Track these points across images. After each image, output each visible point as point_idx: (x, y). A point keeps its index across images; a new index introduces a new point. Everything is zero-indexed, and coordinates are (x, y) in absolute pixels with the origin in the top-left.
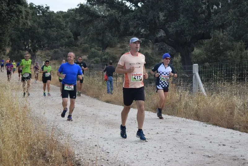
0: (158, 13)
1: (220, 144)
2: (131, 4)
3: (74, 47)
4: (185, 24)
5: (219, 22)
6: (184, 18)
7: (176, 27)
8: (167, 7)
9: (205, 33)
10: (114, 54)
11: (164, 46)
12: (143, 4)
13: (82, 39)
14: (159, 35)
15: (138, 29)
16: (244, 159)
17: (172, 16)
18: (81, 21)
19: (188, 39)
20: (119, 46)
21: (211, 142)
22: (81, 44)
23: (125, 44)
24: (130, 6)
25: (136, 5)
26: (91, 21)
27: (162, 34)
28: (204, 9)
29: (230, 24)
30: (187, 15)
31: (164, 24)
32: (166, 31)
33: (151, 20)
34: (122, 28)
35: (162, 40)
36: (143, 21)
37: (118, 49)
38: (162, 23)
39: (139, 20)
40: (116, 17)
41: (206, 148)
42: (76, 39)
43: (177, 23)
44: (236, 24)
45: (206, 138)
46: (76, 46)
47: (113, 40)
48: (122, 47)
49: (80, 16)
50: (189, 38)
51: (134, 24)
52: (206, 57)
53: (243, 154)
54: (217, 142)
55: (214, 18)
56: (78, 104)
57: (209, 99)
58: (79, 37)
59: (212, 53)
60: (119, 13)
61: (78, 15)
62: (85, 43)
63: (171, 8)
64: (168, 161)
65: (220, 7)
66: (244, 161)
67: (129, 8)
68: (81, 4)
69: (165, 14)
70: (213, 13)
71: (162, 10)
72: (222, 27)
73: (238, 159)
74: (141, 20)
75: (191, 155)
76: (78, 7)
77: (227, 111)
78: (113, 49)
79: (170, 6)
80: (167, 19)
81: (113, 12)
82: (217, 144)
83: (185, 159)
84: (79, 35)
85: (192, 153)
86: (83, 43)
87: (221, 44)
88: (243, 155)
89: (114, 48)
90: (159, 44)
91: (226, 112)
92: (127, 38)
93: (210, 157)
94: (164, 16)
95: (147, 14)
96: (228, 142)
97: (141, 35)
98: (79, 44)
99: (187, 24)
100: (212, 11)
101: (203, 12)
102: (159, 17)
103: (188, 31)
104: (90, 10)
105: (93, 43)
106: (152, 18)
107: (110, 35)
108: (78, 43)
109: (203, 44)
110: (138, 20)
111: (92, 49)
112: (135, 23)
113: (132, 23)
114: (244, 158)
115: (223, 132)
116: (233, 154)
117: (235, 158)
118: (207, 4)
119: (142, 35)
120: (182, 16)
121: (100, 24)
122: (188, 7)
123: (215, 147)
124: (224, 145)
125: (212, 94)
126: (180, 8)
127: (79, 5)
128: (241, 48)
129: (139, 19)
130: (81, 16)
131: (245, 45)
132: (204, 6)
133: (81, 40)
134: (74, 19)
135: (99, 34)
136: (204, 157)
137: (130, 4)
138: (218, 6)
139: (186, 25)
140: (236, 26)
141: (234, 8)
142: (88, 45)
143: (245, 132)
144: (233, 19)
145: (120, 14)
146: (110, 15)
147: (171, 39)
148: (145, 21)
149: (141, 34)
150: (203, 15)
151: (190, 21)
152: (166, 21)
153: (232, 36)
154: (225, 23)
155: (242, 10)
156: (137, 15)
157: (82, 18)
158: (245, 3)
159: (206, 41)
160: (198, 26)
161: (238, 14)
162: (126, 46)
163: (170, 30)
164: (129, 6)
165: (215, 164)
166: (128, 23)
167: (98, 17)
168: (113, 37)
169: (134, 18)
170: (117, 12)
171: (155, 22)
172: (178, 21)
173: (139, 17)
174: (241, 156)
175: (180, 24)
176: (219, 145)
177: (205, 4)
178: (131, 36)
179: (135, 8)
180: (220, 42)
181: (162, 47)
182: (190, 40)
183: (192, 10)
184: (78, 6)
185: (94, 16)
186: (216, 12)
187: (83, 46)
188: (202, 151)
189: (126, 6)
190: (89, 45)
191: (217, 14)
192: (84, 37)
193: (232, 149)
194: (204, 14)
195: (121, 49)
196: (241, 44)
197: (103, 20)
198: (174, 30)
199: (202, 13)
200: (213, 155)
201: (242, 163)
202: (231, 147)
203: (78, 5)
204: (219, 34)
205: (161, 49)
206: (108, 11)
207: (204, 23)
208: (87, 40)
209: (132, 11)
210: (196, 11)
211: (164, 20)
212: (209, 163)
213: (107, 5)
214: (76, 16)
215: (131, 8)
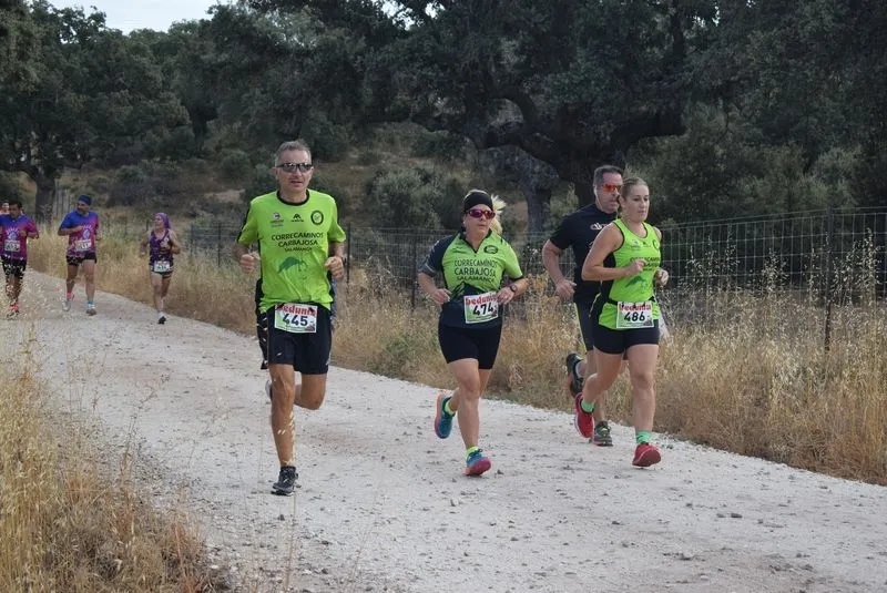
0: (498, 43)
1: (722, 511)
2: (402, 6)
3: (195, 159)
4: (593, 82)
5: (713, 77)
6: (588, 60)
7: (560, 90)
8: (530, 20)
9: (663, 113)
10: (338, 186)
11: (517, 159)
12: (442, 7)
13: (224, 131)
14: (499, 121)
15: (426, 97)
16: (808, 568)
17: (546, 52)
18: (221, 65)
19: (603, 135)
20: (354, 155)
21: (689, 505)
22: (218, 149)
23: (378, 151)
24: (396, 16)
25: (419, 13)
26: (255, 68)
27: (509, 114)
28: (659, 28)
29: (753, 82)
30: (601, 51)
31: (519, 82)
32: (525, 105)
33: (474, 66)
34: (367, 92)
35: (510, 137)
36: (443, 68)
37: (352, 168)
38: (510, 74)
39: (431, 64)
40: (345, 55)
41: (672, 528)
42: (201, 130)
43: (563, 78)
44: (773, 82)
45: (672, 489)
46: (199, 157)
47: (336, 136)
48: (365, 161)
49: (217, 48)
50: (605, 132)
51: (411, 79)
52: (665, 198)
53: (804, 550)
54: (712, 504)
55: (696, 59)
56: (213, 365)
57: (681, 350)
58: (210, 124)
59: (686, 184)
60: (356, 40)
61: (211, 44)
62: (234, 146)
63: (543, 23)
64: (539, 574)
65: (717, 22)
66: (806, 575)
67: (394, 22)
68: (220, 7)
69: (523, 45)
70: (691, 42)
71: (509, 31)
72: (725, 93)
73: (788, 566)
74: (436, 66)
75: (620, 552)
76: (210, 18)
77: (744, 393)
78: (333, 166)
79: (540, 18)
80: (528, 61)
81: (334, 35)
82: (713, 514)
83: (601, 567)
84: (214, 116)
85: (625, 546)
86: (227, 147)
87: (720, 151)
88: (802, 554)
89: (336, 165)
90: (497, 151)
91: (740, 398)
92: (384, 128)
93: (688, 559)
94: (517, 53)
95: (455, 44)
96: (749, 504)
97: (435, 119)
98: (212, 149)
99: (599, 81)
100: (687, 35)
101: (657, 41)
102: (498, 57)
103: (602, 107)
104: (254, 29)
105: (260, 146)
106: (477, 61)
107: (322, 116)
108: (209, 145)
109: (654, 153)
110: (425, 65)
111: (258, 167)
112: (415, 77)
113: (403, 76)
114: (807, 561)
115: (731, 470)
116: (767, 548)
117: (774, 562)
118: (672, 11)
119: (438, 119)
120: (581, 52)
121: (288, 78)
122: (602, 23)
123: (704, 523)
124: (735, 516)
125: (691, 333)
126: (576, 24)
127: (214, 11)
128: (790, 170)
129: (429, 62)
130: (220, 49)
131: (804, 156)
132: (658, 19)
133: (218, 133)
134: (195, 59)
135: (287, 114)
136: (665, 559)
137: (396, 9)
138: (708, 17)
139: (597, 85)
140: (776, 90)
141: (764, 28)
142: (242, 153)
143: (809, 469)
144: (764, 66)
145: (362, 43)
146: (326, 48)
147: (541, 132)
148: (449, 70)
149: (437, 115)
150: (656, 50)
151: (612, 71)
152: (526, 70)
153: (759, 123)
154: (736, 78)
155: (796, 34)
156: (420, 49)
157: (224, 57)
158: (807, 8)
159: (665, 142)
160: (638, 89)
161: (780, 48)
162: (381, 157)
163: (539, 101)
164: (392, 14)
165: (708, 584)
166: (389, 76)
167: (281, 52)
168: (334, 124)
169: (412, 59)
170: (349, 34)
171: (486, 73)
172: (566, 68)
173: (430, 55)
174: (799, 556)
175: (576, 79)
176: (721, 516)
177: (663, 9)
178: (399, 121)
179: (412, 22)
180: (717, 147)
181: (508, 160)
182: (608, 138)
183: (617, 31)
184: (210, 12)
185: (266, 49)
186: (703, 41)
187: (225, 155)
188: (660, 539)
189: (383, 16)
190: (246, 151)
191: (705, 48)
192: (231, 122)
193: (765, 529)
194: (661, 47)
195: (362, 168)
196: (792, 155)
197: (301, 63)
198: (556, 101)
199: (651, 44)
200: (699, 551)
201: (804, 580)
202: (761, 522)
203: (211, 8)
204: (714, 117)
205: (507, 168)
206: (319, 31)
207: (660, 78)
208: (240, 135)
209: (405, 34)
210: (632, 37)
211: (517, 66)
212: (686, 582)
213: (313, 13)
214: (202, 47)
215: (402, 22)
